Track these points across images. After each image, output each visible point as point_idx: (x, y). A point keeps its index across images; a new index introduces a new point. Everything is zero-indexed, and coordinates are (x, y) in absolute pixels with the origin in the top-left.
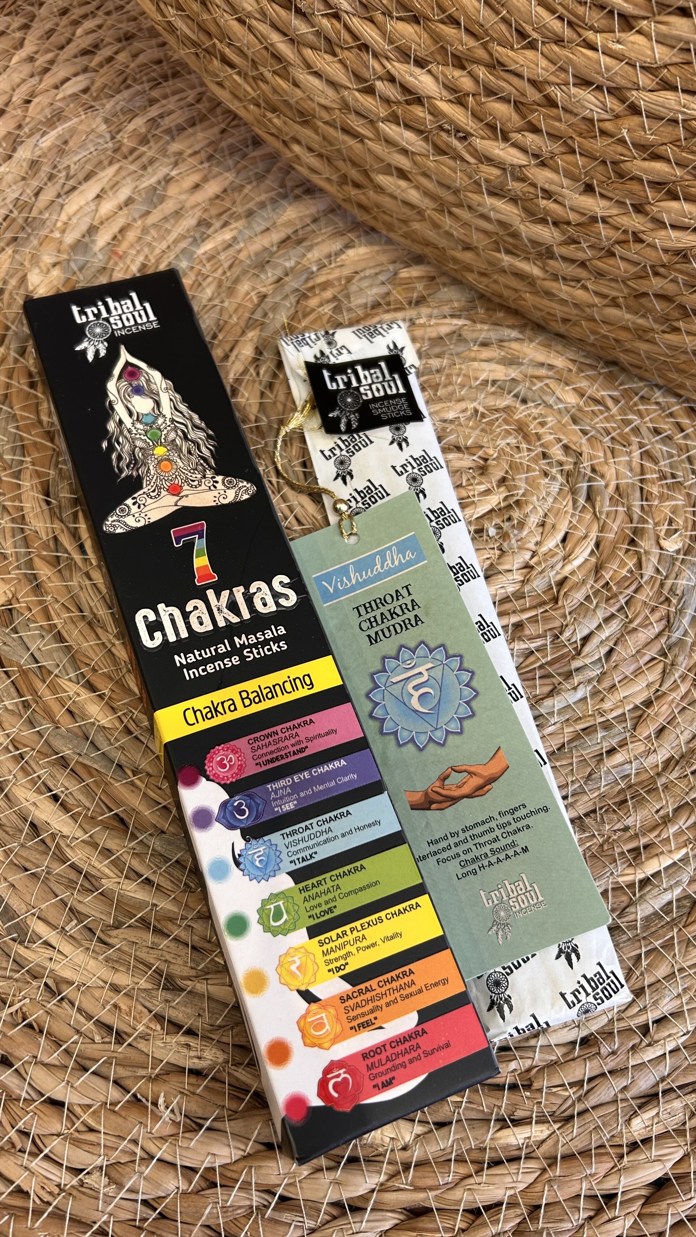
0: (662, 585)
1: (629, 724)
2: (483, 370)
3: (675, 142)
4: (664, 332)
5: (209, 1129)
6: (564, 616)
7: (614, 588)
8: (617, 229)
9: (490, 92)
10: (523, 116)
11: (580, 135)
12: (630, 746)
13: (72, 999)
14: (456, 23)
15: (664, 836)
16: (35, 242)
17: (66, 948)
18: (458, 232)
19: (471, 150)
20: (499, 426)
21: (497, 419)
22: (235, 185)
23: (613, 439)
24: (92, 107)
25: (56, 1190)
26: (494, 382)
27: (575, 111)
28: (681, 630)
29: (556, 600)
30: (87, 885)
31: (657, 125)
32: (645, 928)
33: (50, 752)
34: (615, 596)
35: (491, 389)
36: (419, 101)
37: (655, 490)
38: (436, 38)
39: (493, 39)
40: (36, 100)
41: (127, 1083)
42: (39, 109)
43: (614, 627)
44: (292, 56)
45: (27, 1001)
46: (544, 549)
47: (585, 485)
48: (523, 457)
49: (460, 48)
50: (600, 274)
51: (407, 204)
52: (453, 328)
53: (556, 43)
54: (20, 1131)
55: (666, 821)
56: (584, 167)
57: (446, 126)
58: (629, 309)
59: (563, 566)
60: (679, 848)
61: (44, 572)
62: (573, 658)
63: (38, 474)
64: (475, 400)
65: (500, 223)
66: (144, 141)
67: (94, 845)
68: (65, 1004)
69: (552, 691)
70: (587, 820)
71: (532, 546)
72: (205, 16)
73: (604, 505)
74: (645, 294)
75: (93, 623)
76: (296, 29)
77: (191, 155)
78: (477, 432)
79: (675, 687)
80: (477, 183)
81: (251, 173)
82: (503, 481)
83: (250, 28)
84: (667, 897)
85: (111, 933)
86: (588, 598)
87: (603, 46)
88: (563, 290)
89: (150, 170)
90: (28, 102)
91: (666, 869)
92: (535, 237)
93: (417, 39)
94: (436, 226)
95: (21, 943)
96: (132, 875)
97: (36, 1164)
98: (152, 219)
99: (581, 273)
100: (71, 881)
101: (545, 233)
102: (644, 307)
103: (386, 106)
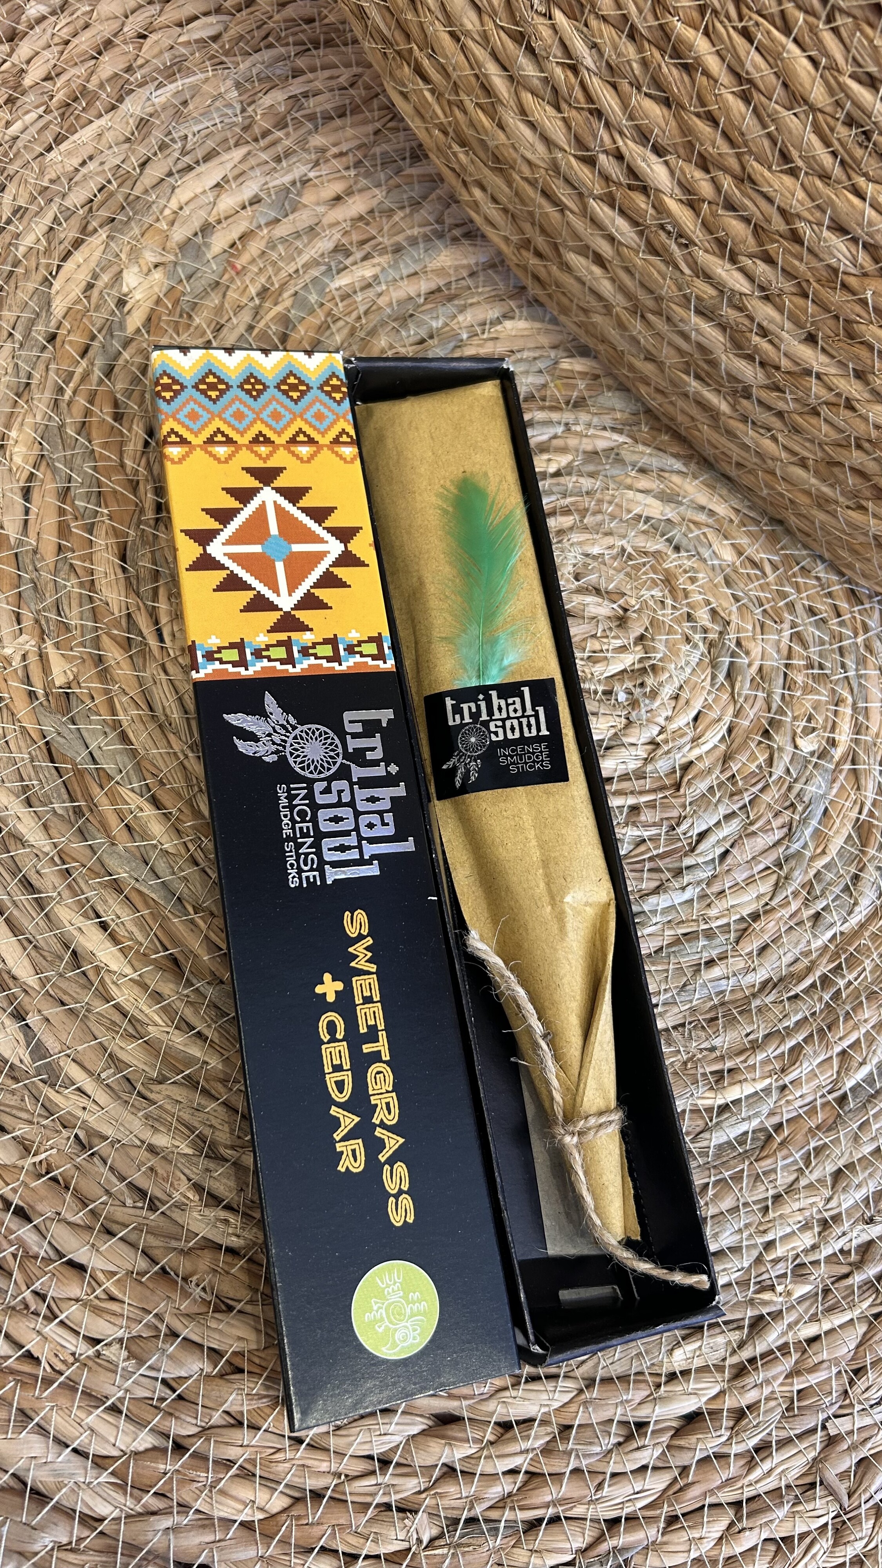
0: (790, 788)
1: (733, 936)
2: (638, 503)
4: (848, 507)
5: (239, 1311)
6: (684, 806)
7: (740, 783)
8: (831, 389)
9: (730, 206)
10: (760, 243)
11: (819, 281)
12: (730, 960)
13: (104, 1155)
14: (713, 121)
15: (751, 1062)
16: (136, 231)
17: (102, 1097)
18: (646, 339)
19: (690, 260)
20: (645, 573)
21: (644, 564)
22: (384, 206)
23: (765, 611)
24: (222, 63)
25: (71, 1360)
26: (648, 519)
27: (821, 255)
28: (802, 842)
29: (678, 786)
30: (131, 1030)
32: (717, 1156)
33: (103, 871)
34: (740, 792)
35: (642, 527)
36: (645, 190)
37: (800, 679)
38: (685, 130)
39: (750, 152)
40: (153, 37)
41: (155, 1253)
42: (156, 50)
43: (731, 828)
44: (506, 95)
45: (54, 1151)
46: (673, 726)
47: (728, 660)
48: (666, 615)
49: (710, 149)
50: (796, 430)
51: (595, 293)
52: (612, 444)
53: (821, 177)
54: (36, 1293)
55: (755, 1046)
56: (813, 316)
57: (669, 228)
58: (817, 473)
59: (691, 749)
60: (763, 1078)
61: (114, 654)
62: (686, 855)
63: (116, 533)
64: (624, 537)
65: (700, 347)
66: (281, 124)
67: (144, 986)
68: (96, 1160)
70: (674, 1034)
71: (661, 720)
72: (410, 16)
73: (744, 687)
74: (840, 464)
75: (163, 726)
76: (521, 68)
77: (335, 156)
78: (621, 576)
79: (786, 903)
80: (687, 298)
81: (405, 196)
82: (641, 638)
83: (464, 48)
84: (744, 1127)
85: (152, 1087)
86: (711, 789)
87: (873, 198)
88: (749, 435)
89: (284, 163)
90: (144, 37)
91: (748, 1097)
92: (734, 372)
93: (663, 125)
94: (621, 326)
95: (52, 1086)
96: (184, 1026)
97: (51, 1329)
98: (282, 230)
99: (776, 423)
100: (114, 1023)
101: (748, 372)
102: (835, 476)
103: (603, 183)
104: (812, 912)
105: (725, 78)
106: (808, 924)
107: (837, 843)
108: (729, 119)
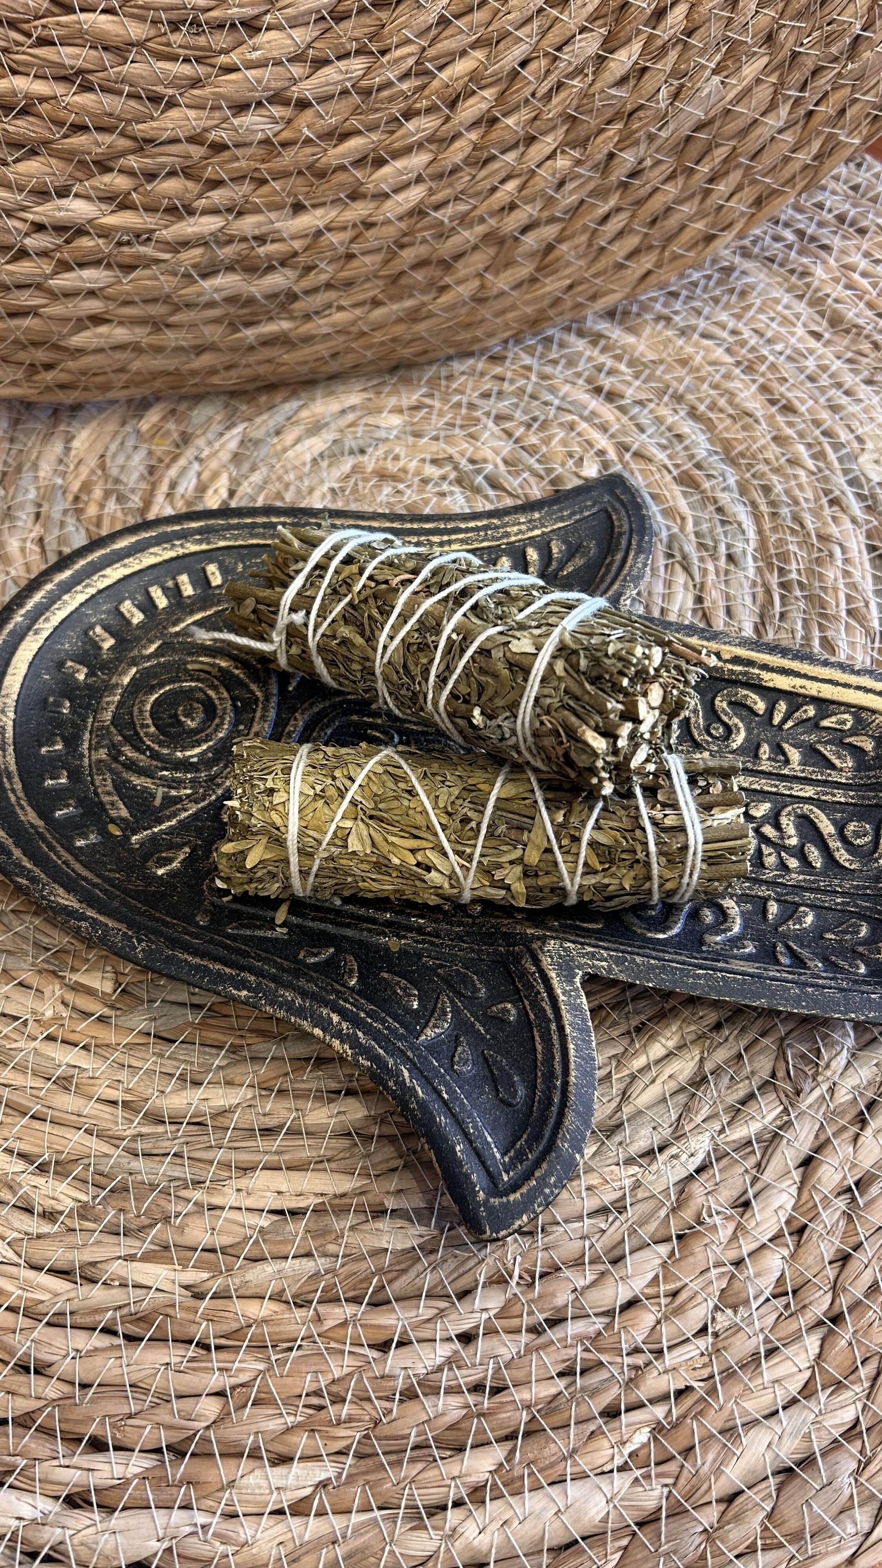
2: (302, 453)
3: (356, 110)
4: (435, 299)
5: (756, 1197)
9: (152, 176)
10: (198, 179)
11: (263, 161)
14: (81, 128)
18: (185, 339)
19: (162, 245)
21: (356, 484)
23: (461, 426)
26: (321, 455)
27: (248, 140)
31: (332, 106)
35: (324, 464)
36: (81, 232)
38: (66, 156)
39: (128, 122)
47: (480, 478)
49: (99, 150)
50: (349, 284)
51: (117, 348)
52: (239, 438)
53: (193, 86)
56: (283, 190)
57: (125, 238)
58: (393, 299)
64: (322, 481)
65: (228, 300)
74: (402, 273)
79: (704, 572)
80: (186, 275)
87: (243, 62)
88: (321, 325)
92: (270, 291)
93: (48, 170)
94: (158, 350)
99: (331, 295)
101: (277, 280)
102: (406, 286)
103: (46, 260)
104: (723, 559)
105: (59, 89)
106: (732, 568)
108: (91, 115)
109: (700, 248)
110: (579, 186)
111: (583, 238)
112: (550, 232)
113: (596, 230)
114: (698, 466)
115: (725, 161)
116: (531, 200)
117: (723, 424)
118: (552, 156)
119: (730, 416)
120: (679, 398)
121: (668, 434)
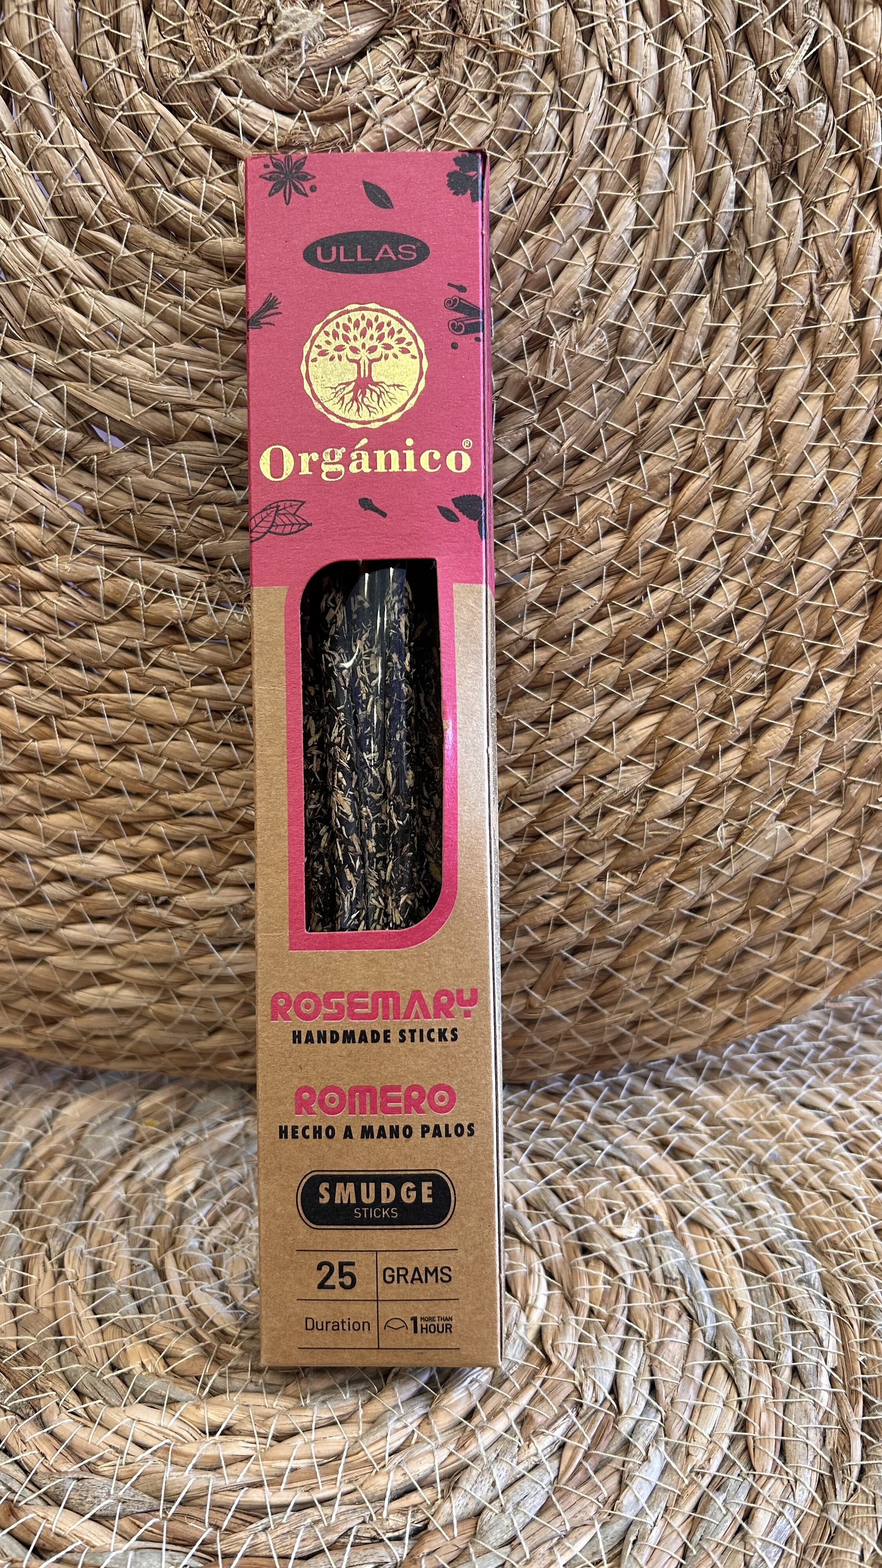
0: (652, 1279)
1: (741, 1465)
6: (571, 1374)
7: (603, 1310)
9: (179, 843)
10: (224, 852)
12: (765, 1492)
14: (115, 791)
18: (196, 1014)
19: (180, 911)
28: (711, 1317)
29: (547, 1360)
34: (611, 1318)
36: (99, 886)
37: (569, 1185)
38: (99, 815)
39: (162, 790)
43: (635, 1357)
49: (129, 813)
51: (121, 1011)
52: (236, 1131)
53: (230, 768)
57: (142, 897)
59: (528, 1318)
62: (616, 1422)
69: (620, 1482)
73: (527, 1228)
79: (756, 1385)
80: (201, 944)
86: (581, 1338)
94: (166, 1020)
104: (787, 1373)
105: (100, 754)
106: (797, 1387)
107: (741, 1291)
108: (125, 779)
109: (789, 1002)
110: (634, 912)
111: (645, 970)
112: (604, 957)
113: (659, 964)
114: (771, 1248)
115: (806, 910)
116: (579, 920)
117: (811, 1204)
118: (601, 878)
119: (823, 1195)
120: (761, 1167)
121: (739, 1204)
